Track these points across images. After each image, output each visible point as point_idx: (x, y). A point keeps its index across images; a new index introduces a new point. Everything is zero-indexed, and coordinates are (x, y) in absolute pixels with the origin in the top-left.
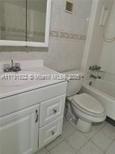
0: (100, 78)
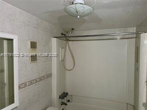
0: (69, 101)
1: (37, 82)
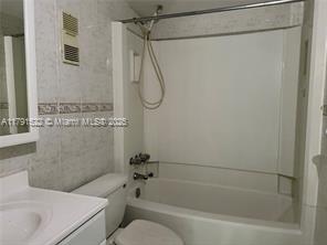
0: (151, 175)
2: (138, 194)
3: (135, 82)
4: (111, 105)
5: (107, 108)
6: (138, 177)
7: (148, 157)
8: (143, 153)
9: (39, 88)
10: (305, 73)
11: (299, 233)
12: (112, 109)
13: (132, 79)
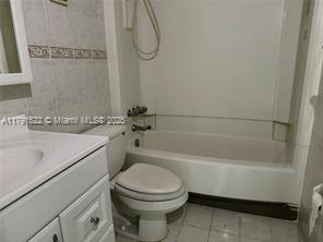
0: (149, 128)
1: (71, 56)
2: (137, 144)
3: (127, 29)
4: (104, 52)
5: (101, 55)
6: (136, 129)
7: (145, 110)
8: (140, 105)
9: (27, 28)
10: (308, 11)
11: (291, 171)
12: (105, 58)
13: (125, 26)
